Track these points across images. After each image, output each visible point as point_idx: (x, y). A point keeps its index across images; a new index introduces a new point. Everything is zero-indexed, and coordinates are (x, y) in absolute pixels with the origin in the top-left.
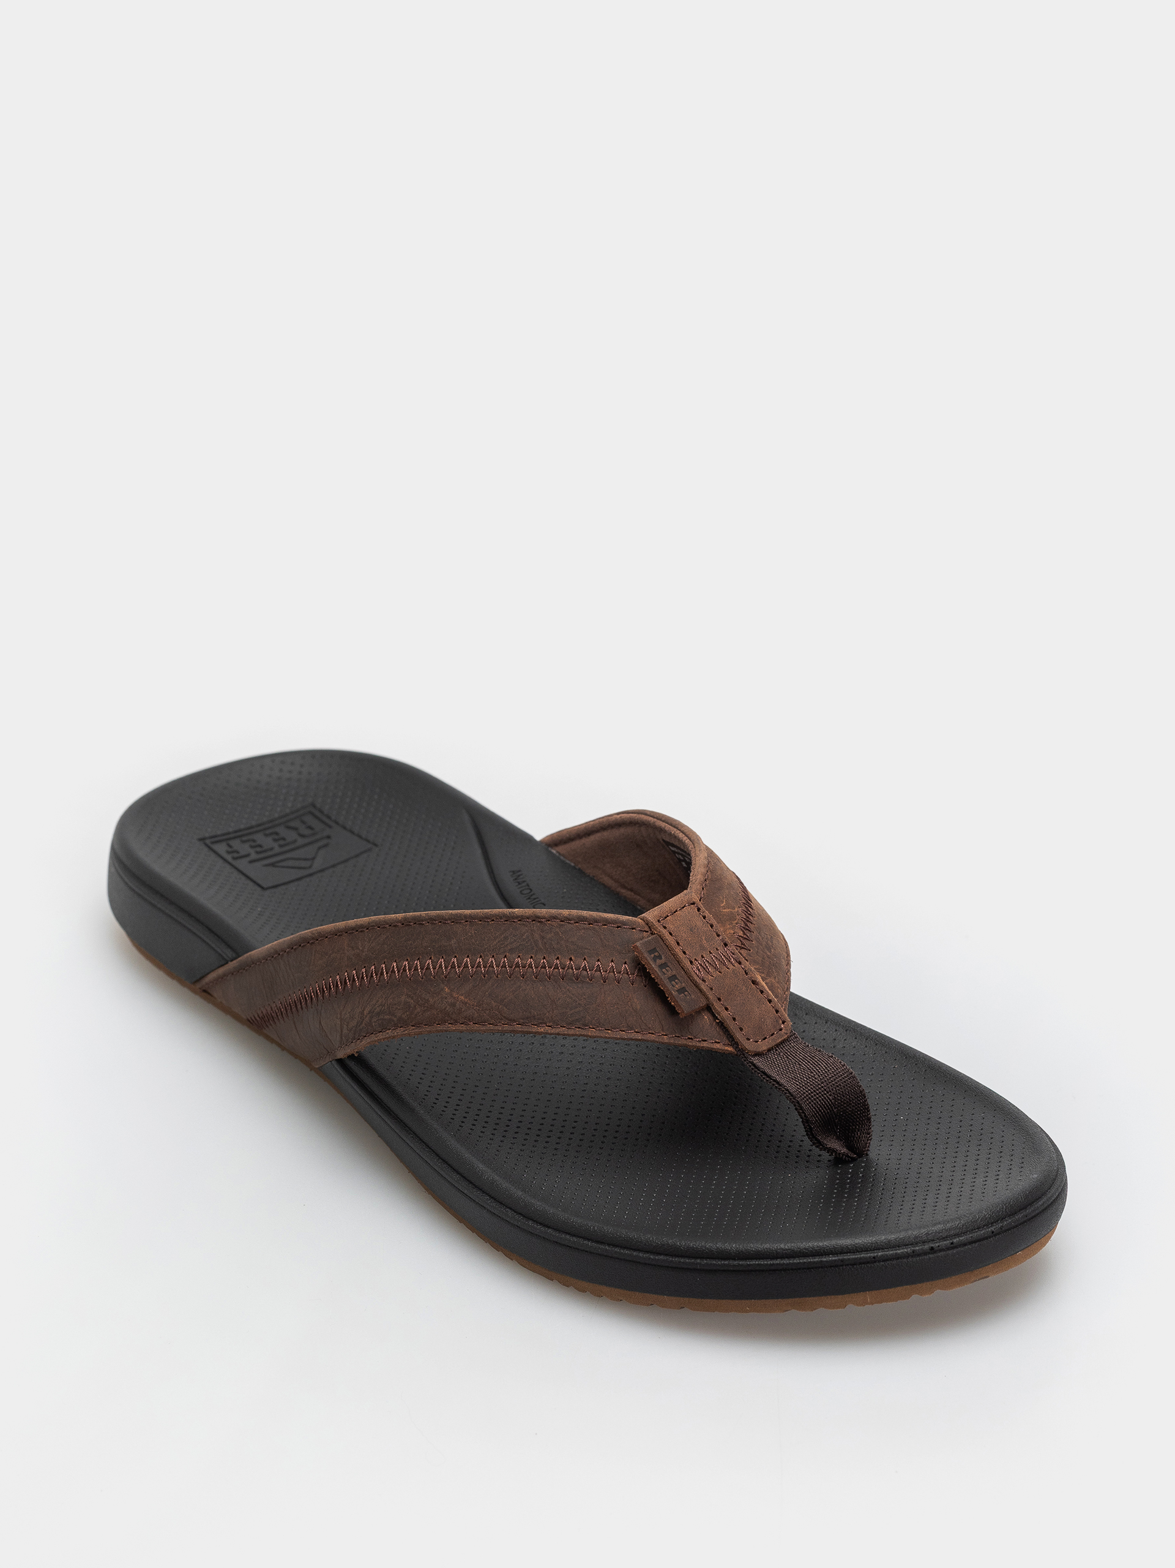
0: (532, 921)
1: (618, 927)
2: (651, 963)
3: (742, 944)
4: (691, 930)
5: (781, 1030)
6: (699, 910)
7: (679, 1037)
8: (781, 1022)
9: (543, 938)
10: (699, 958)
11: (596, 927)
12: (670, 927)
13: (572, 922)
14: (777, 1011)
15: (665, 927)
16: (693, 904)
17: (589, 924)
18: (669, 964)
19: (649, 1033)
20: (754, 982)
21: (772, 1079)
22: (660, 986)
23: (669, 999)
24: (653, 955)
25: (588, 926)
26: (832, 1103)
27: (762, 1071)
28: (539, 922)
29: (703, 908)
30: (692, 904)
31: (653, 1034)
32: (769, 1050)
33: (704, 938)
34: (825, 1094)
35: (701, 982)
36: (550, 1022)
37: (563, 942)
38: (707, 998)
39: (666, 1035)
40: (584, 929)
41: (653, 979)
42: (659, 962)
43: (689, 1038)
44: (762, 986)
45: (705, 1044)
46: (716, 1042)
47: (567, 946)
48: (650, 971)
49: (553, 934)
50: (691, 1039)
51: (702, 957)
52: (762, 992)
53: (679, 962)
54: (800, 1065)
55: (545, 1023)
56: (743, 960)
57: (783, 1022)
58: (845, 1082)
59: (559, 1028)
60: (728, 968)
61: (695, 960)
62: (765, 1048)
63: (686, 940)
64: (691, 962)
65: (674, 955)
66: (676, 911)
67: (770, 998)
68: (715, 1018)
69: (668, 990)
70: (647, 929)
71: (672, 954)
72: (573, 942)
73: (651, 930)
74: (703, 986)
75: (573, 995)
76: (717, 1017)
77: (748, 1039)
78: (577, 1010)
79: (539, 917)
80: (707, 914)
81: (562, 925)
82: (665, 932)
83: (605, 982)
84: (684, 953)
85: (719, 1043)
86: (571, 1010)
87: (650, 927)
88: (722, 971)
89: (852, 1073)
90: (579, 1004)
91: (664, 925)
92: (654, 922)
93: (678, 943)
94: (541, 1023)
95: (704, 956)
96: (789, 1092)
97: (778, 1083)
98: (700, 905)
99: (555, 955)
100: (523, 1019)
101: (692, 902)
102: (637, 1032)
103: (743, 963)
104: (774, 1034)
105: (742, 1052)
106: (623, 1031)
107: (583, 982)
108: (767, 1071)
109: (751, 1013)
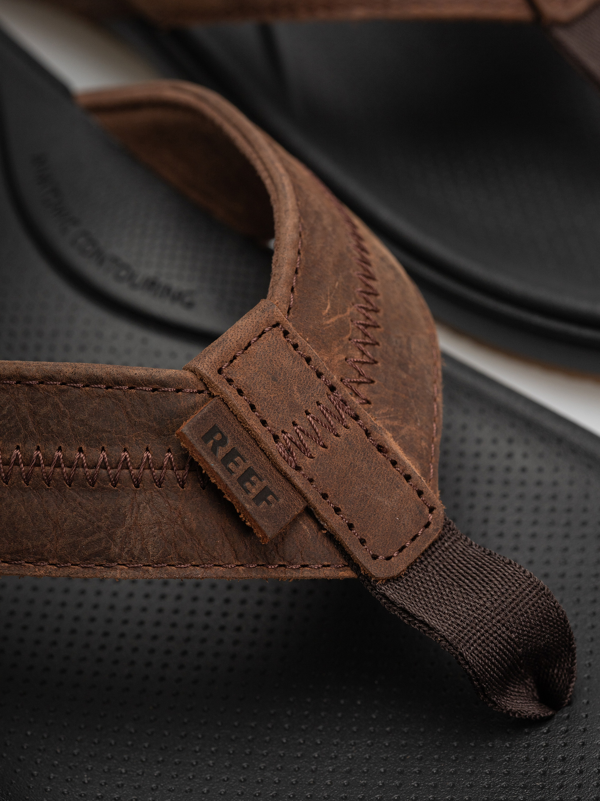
0: (16, 383)
1: (154, 390)
2: (208, 459)
3: (360, 375)
4: (274, 379)
5: (427, 525)
6: (286, 333)
7: (263, 565)
8: (427, 511)
9: (34, 414)
10: (290, 429)
11: (118, 392)
12: (239, 378)
13: (81, 385)
14: (420, 493)
15: (230, 381)
16: (277, 325)
17: (107, 388)
18: (240, 449)
19: (215, 565)
20: (381, 448)
21: (416, 619)
22: (226, 496)
23: (241, 516)
24: (211, 443)
25: (105, 391)
26: (515, 643)
27: (400, 608)
28: (27, 385)
29: (293, 330)
30: (274, 326)
31: (220, 566)
32: (410, 567)
33: (295, 388)
34: (504, 633)
35: (294, 471)
36: (54, 558)
37: (66, 421)
38: (305, 498)
39: (242, 565)
40: (99, 396)
41: (214, 485)
42: (221, 452)
43: (280, 566)
44: (396, 454)
45: (307, 573)
46: (324, 566)
47: (73, 428)
48: (208, 473)
49: (49, 407)
50: (284, 566)
51: (294, 424)
52: (394, 463)
53: (256, 441)
54: (461, 586)
55: (47, 560)
56: (362, 410)
57: (431, 510)
58: (533, 605)
59: (69, 567)
60: (337, 435)
61: (283, 432)
62: (402, 567)
63: (265, 400)
64: (276, 438)
65: (248, 431)
66: (249, 344)
67: (408, 472)
68: (321, 527)
69: (238, 502)
70: (201, 387)
71: (245, 429)
72: (83, 421)
73: (207, 389)
74: (299, 481)
75: (87, 512)
76: (322, 526)
77: (375, 557)
78: (96, 537)
79: (25, 378)
80: (300, 340)
81: (63, 391)
82: (230, 392)
83: (137, 486)
84: (264, 423)
85: (328, 566)
86: (86, 537)
87: (205, 385)
88: (328, 444)
89: (543, 589)
90: (98, 527)
91: (229, 377)
92: (211, 377)
93: (253, 407)
94: (40, 560)
95: (297, 422)
96: (445, 639)
97: (427, 625)
98: (290, 326)
99: (55, 444)
100: (11, 554)
101: (274, 323)
102: (194, 566)
103: (361, 416)
104: (417, 536)
105: (367, 577)
106: (173, 566)
107: (103, 489)
108: (408, 606)
109: (378, 510)
